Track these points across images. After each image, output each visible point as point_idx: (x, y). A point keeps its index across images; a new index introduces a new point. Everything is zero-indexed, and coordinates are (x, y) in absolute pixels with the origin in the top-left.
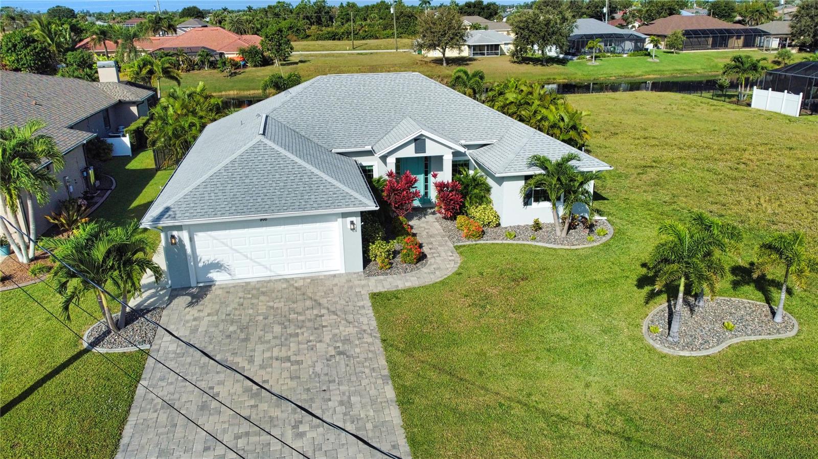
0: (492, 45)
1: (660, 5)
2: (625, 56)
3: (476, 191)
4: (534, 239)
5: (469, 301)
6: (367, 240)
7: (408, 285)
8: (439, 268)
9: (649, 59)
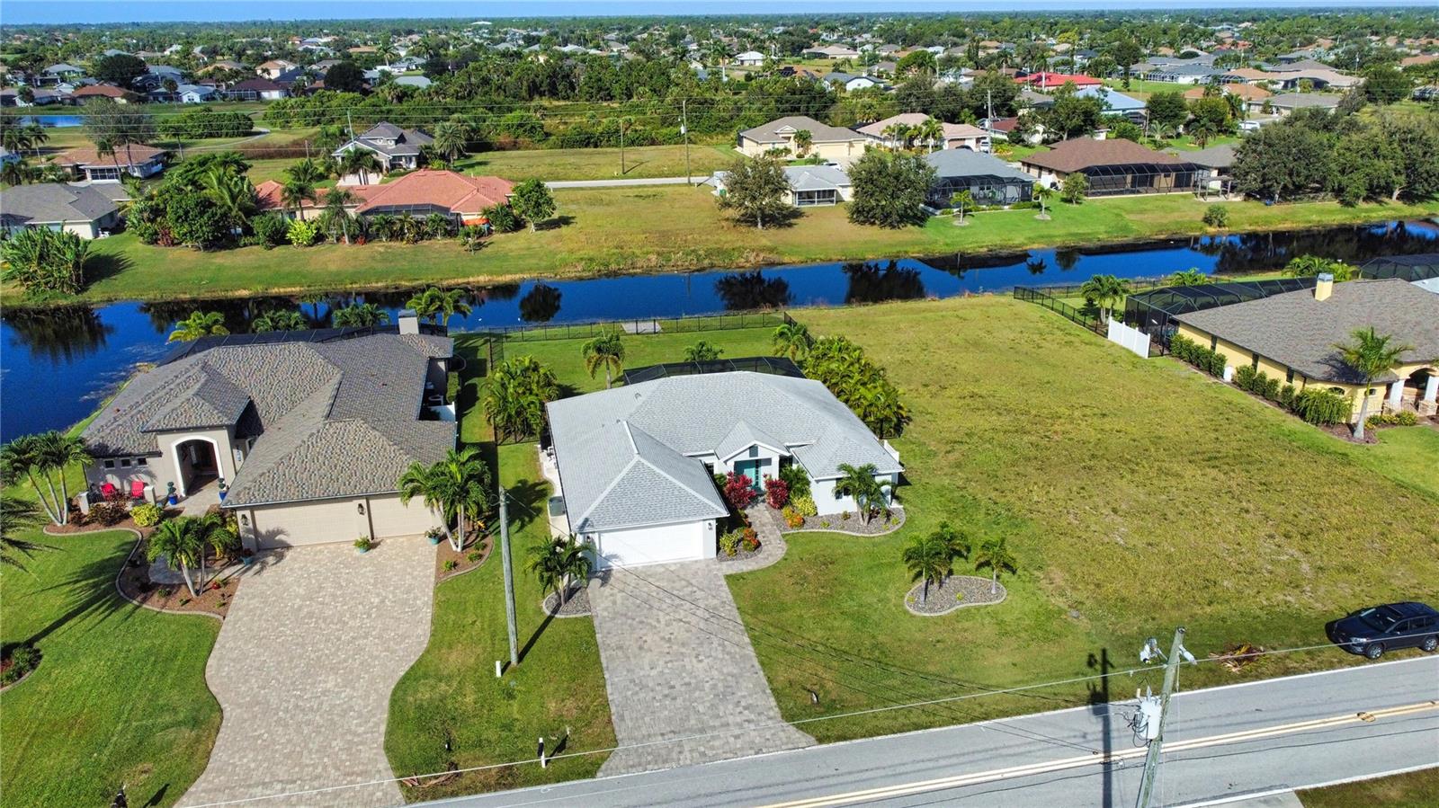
0: (824, 191)
1: (1071, 106)
2: (1006, 207)
3: (798, 486)
4: (842, 528)
5: (792, 580)
6: (719, 534)
7: (750, 568)
8: (771, 555)
9: (1039, 216)
